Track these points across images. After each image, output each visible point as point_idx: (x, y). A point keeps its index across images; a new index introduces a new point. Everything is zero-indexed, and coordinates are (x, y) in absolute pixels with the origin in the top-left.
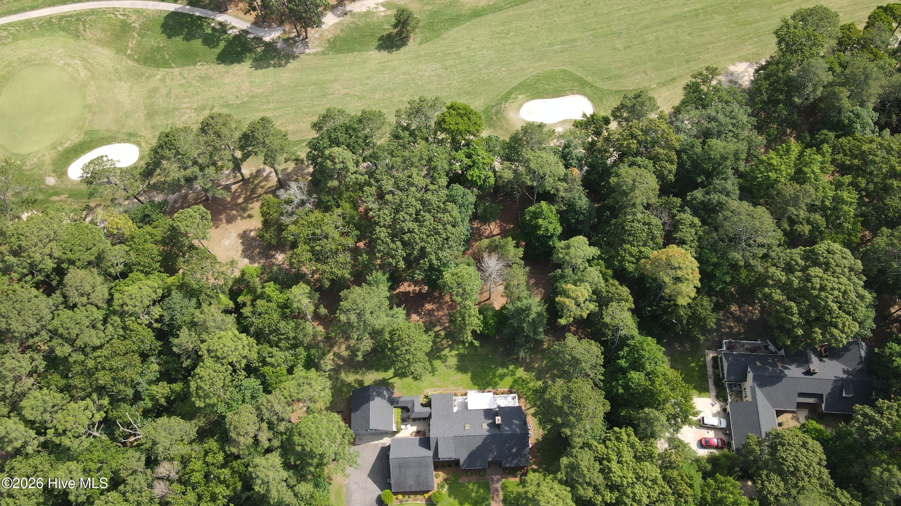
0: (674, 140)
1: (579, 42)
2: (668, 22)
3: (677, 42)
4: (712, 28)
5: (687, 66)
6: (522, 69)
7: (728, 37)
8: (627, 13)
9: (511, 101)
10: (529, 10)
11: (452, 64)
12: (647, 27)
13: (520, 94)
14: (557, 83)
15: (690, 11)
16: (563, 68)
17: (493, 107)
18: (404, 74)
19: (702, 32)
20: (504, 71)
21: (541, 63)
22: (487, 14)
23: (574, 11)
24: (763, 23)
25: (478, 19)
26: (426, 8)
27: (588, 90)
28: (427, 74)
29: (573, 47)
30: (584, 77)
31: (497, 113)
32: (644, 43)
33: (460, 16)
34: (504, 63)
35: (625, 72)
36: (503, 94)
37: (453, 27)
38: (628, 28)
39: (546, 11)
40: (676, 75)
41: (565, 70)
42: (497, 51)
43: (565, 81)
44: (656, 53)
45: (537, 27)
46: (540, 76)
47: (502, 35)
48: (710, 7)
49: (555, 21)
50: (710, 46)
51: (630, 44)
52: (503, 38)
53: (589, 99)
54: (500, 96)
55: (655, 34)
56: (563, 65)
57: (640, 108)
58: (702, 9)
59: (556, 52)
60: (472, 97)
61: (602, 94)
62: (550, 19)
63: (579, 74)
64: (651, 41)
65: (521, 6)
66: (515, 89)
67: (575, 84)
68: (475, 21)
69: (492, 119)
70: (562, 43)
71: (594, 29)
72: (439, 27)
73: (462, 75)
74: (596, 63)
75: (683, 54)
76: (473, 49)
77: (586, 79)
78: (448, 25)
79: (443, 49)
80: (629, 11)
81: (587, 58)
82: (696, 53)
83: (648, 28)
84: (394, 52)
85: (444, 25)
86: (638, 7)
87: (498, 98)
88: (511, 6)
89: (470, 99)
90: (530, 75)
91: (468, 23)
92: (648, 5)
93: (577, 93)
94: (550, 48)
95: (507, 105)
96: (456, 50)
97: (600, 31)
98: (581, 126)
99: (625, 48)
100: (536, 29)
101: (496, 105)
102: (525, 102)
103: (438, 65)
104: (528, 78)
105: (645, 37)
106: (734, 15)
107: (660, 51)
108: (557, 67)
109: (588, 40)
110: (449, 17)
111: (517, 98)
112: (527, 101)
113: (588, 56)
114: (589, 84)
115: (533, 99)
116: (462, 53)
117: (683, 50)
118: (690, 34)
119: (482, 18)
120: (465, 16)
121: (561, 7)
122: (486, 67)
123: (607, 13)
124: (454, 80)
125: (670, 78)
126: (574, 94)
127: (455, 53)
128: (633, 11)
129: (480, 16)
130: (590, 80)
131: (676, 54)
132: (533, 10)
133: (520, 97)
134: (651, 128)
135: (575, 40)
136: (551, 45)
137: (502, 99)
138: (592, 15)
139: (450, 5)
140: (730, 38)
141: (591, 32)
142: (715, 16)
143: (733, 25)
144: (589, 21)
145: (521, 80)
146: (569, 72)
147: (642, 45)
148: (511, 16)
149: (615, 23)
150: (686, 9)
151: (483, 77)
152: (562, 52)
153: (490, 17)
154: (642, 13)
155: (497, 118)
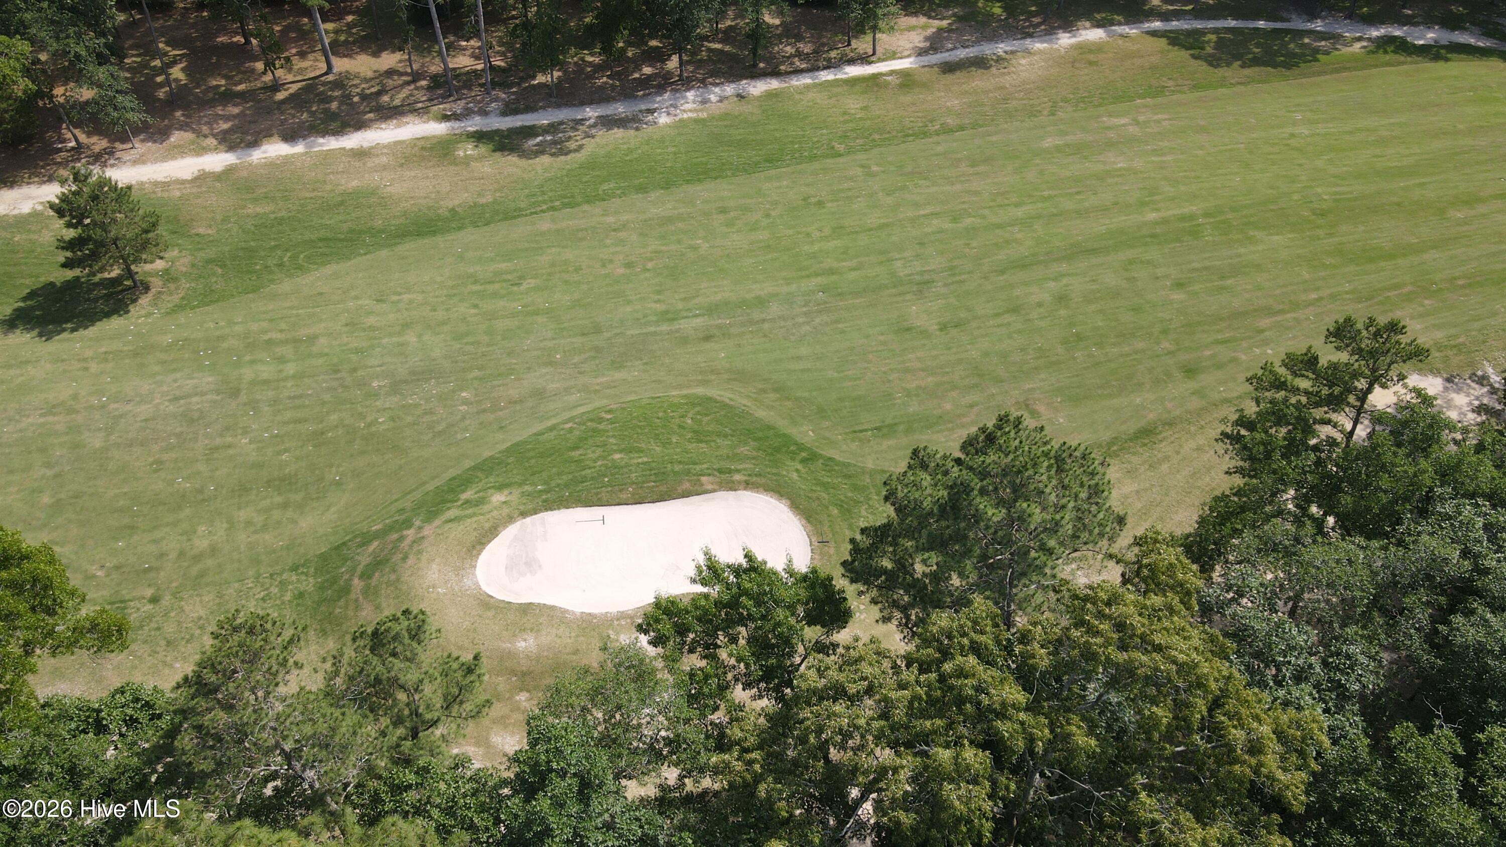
0: (1273, 746)
1: (775, 309)
2: (1094, 251)
3: (1136, 310)
4: (1258, 267)
5: (1192, 385)
6: (539, 394)
7: (1325, 293)
8: (948, 226)
9: (452, 513)
10: (611, 219)
11: (265, 376)
12: (1023, 265)
13: (500, 488)
14: (666, 444)
15: (1165, 221)
16: (700, 391)
17: (366, 539)
18: (51, 409)
19: (1223, 278)
20: (466, 402)
21: (618, 375)
22: (459, 229)
23: (765, 222)
24: (1433, 254)
25: (427, 241)
26: (251, 209)
27: (793, 471)
28: (145, 410)
29: (751, 322)
30: (783, 425)
31: (378, 563)
32: (1015, 310)
33: (361, 232)
34: (476, 373)
35: (948, 406)
36: (431, 487)
37: (324, 264)
38: (952, 268)
39: (670, 220)
40: (1151, 416)
41: (710, 399)
42: (458, 337)
43: (699, 436)
44: (1065, 342)
45: (629, 265)
46: (600, 420)
47: (490, 288)
48: (1233, 209)
49: (694, 248)
50: (1265, 322)
51: (963, 315)
52: (495, 295)
53: (795, 506)
54: (418, 495)
55: (1052, 284)
56: (704, 383)
57: (995, 514)
58: (1206, 215)
59: (684, 340)
60: (298, 497)
61: (855, 488)
62: (679, 242)
63: (761, 414)
64: (1040, 305)
65: (586, 207)
66: (486, 467)
67: (743, 450)
68: (408, 247)
69: (346, 590)
70: (711, 310)
71: (831, 272)
72: (270, 262)
73: (288, 415)
74: (831, 374)
75: (1166, 345)
76: (372, 328)
77: (793, 431)
78: (308, 258)
79: (255, 327)
80: (955, 220)
81: (799, 358)
82: (1218, 342)
83: (1024, 267)
84: (65, 335)
85: (294, 257)
86: (986, 212)
87: (407, 503)
88: (553, 209)
89: (285, 506)
90: (567, 415)
91: (385, 253)
92: (1017, 205)
93: (748, 485)
94: (665, 327)
95: (427, 531)
96: (303, 332)
97: (852, 276)
98: (682, 631)
99: (943, 328)
100: (621, 271)
101: (381, 534)
102: (510, 520)
103: (208, 380)
104: (551, 429)
105: (1017, 292)
106: (1320, 232)
107: (1079, 337)
108: (680, 387)
109: (806, 304)
110: (323, 233)
111: (481, 502)
112: (524, 514)
113: (804, 351)
114: (801, 447)
115: (549, 506)
116: (323, 341)
117: (1164, 332)
118: (1179, 285)
119: (439, 239)
120: (383, 231)
121: (723, 211)
122: (395, 388)
123: (881, 227)
124: (245, 431)
125: (1132, 427)
126: (732, 487)
127: (296, 341)
128: (969, 221)
129: (434, 233)
130: (805, 433)
131: (1140, 345)
132: (625, 217)
133: (498, 498)
134: (1089, 655)
135: (761, 302)
136: (669, 316)
137: (418, 507)
138: (827, 231)
139: (342, 203)
140: (1333, 297)
141: (819, 280)
142: (1259, 234)
143: (1329, 261)
144: (816, 247)
145: (525, 434)
146: (725, 406)
147: (1007, 318)
148: (542, 234)
149: (907, 254)
150: (1152, 216)
151: (375, 422)
152: (707, 338)
153: (469, 235)
154: (998, 226)
155: (366, 592)
